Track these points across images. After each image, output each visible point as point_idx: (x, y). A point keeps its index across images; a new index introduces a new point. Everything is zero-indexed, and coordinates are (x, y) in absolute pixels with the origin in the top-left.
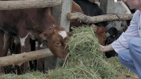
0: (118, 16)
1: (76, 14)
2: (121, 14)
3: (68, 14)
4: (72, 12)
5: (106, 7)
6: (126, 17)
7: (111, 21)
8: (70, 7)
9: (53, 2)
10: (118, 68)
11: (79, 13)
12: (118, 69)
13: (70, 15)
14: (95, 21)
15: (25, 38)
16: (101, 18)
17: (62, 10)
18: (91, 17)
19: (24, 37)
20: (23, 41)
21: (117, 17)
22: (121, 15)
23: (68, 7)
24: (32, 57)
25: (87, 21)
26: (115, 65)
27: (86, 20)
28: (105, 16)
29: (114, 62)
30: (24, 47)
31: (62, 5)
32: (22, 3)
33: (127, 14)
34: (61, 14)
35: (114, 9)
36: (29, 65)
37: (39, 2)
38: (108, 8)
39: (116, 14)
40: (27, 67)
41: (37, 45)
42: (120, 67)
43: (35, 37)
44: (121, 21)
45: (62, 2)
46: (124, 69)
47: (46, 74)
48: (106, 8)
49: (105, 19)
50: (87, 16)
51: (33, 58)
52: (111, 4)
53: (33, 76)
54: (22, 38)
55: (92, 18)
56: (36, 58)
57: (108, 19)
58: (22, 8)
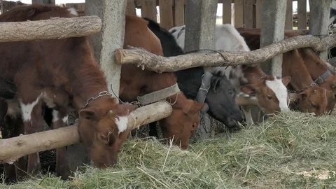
0: (222, 56)
1: (133, 51)
2: (230, 52)
3: (117, 51)
4: (125, 47)
5: (199, 36)
6: (239, 57)
7: (208, 67)
8: (119, 36)
9: (84, 27)
10: (223, 166)
11: (139, 50)
12: (223, 169)
13: (119, 54)
14: (175, 67)
15: (34, 104)
16: (186, 61)
17: (103, 44)
18: (165, 58)
19: (31, 103)
20: (27, 112)
21: (221, 59)
22: (229, 54)
23: (117, 37)
24: (39, 144)
25: (158, 66)
26: (217, 159)
27: (155, 65)
28: (196, 56)
29: (216, 153)
30: (29, 123)
31: (102, 31)
32: (16, 29)
33: (243, 53)
34: (102, 52)
35: (215, 40)
36: (39, 161)
37: (53, 26)
38: (203, 39)
39: (220, 52)
40: (35, 165)
41: (56, 119)
42: (228, 165)
43: (54, 103)
44: (230, 67)
45: (103, 26)
46: (235, 169)
47: (67, 182)
48: (199, 39)
49: (196, 62)
50: (158, 55)
51: (39, 147)
52: (209, 30)
53: (40, 187)
54: (26, 103)
55: (167, 59)
56: (46, 147)
57: (203, 61)
58: (14, 40)
